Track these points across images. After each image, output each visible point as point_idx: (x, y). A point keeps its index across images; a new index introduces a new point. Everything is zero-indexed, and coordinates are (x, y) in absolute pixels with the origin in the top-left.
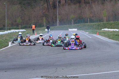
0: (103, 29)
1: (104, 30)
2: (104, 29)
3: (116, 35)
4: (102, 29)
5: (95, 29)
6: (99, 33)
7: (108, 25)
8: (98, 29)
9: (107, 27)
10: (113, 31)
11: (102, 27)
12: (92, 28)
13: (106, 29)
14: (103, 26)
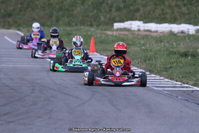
0: (122, 21)
1: (125, 29)
2: (127, 24)
3: (185, 55)
4: (117, 25)
5: (83, 23)
6: (102, 42)
7: (145, 6)
8: (94, 22)
9: (138, 15)
10: (171, 33)
11: (114, 14)
12: (66, 20)
13: (136, 25)
14: (119, 9)
